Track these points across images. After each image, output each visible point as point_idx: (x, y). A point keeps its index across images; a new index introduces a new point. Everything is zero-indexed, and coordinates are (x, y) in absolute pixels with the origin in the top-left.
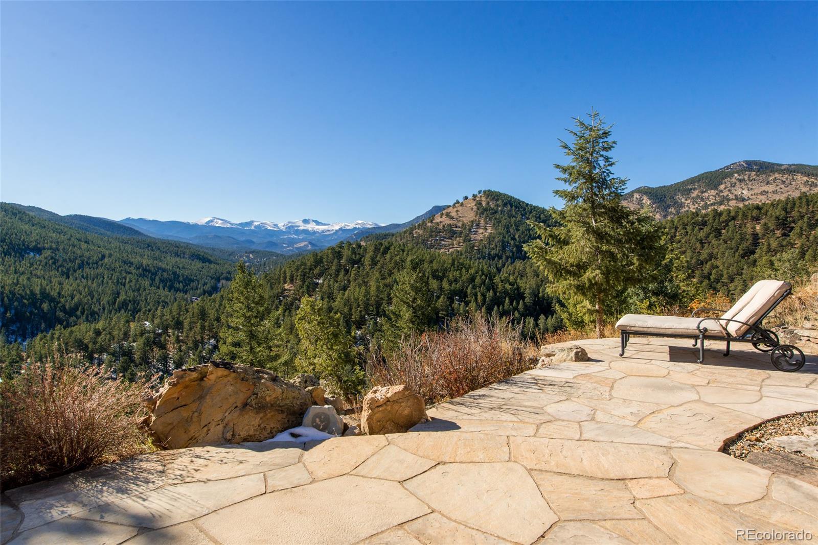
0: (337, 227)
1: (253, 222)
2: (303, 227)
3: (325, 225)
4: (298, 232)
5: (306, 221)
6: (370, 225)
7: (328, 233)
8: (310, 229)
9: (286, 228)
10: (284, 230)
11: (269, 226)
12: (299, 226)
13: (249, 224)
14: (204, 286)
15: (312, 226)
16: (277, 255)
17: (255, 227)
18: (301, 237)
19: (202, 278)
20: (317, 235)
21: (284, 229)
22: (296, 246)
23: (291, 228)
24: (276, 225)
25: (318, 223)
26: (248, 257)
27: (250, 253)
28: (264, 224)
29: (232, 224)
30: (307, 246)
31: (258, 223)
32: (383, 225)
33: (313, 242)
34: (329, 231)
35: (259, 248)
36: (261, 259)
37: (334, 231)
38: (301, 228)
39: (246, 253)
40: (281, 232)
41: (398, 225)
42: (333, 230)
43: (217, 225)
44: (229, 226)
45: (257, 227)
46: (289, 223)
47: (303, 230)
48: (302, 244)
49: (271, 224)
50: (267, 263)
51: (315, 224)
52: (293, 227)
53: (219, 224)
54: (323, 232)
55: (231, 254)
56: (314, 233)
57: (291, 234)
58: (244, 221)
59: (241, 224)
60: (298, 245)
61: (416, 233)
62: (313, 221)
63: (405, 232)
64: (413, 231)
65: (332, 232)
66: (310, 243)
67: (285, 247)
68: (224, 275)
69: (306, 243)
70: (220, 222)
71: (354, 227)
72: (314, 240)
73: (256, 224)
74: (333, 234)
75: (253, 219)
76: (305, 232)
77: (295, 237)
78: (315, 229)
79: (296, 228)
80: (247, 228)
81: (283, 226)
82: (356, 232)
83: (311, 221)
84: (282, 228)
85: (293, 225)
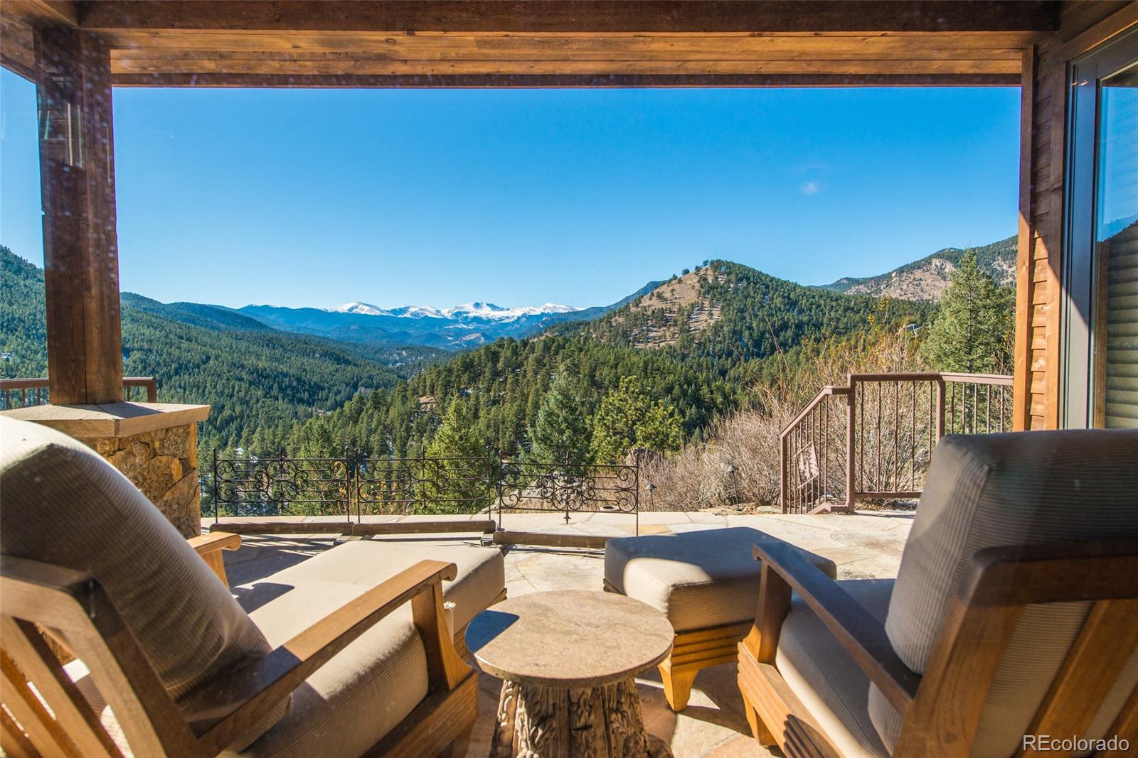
0: (519, 313)
1: (409, 308)
2: (474, 313)
3: (502, 310)
4: (468, 320)
5: (478, 306)
7: (506, 321)
8: (484, 316)
9: (452, 315)
10: (450, 318)
11: (430, 312)
12: (468, 313)
13: (404, 310)
14: (336, 395)
15: (487, 312)
16: (438, 351)
17: (412, 314)
18: (471, 327)
19: (335, 385)
20: (493, 323)
22: (464, 339)
23: (459, 316)
24: (438, 312)
25: (493, 307)
26: (400, 354)
27: (403, 349)
28: (424, 310)
29: (382, 312)
30: (479, 338)
31: (416, 309)
32: (579, 310)
33: (487, 333)
34: (508, 318)
35: (417, 343)
36: (417, 358)
37: (516, 318)
38: (471, 315)
39: (398, 349)
40: (445, 321)
41: (601, 309)
42: (513, 317)
43: (363, 313)
44: (378, 313)
45: (415, 314)
46: (456, 308)
47: (474, 316)
48: (473, 337)
49: (432, 310)
50: (422, 364)
51: (489, 309)
52: (461, 313)
53: (365, 310)
54: (501, 319)
55: (380, 350)
56: (489, 321)
57: (459, 323)
58: (397, 307)
59: (394, 311)
60: (468, 338)
61: (616, 321)
62: (488, 305)
64: (612, 319)
65: (512, 320)
66: (483, 335)
67: (450, 341)
68: (364, 381)
69: (478, 335)
70: (367, 308)
71: (542, 313)
72: (488, 330)
73: (412, 310)
74: (514, 322)
75: (408, 304)
76: (477, 319)
77: (464, 326)
78: (490, 316)
79: (465, 315)
80: (402, 316)
81: (449, 313)
82: (544, 319)
83: (485, 305)
84: (448, 315)
85: (461, 311)
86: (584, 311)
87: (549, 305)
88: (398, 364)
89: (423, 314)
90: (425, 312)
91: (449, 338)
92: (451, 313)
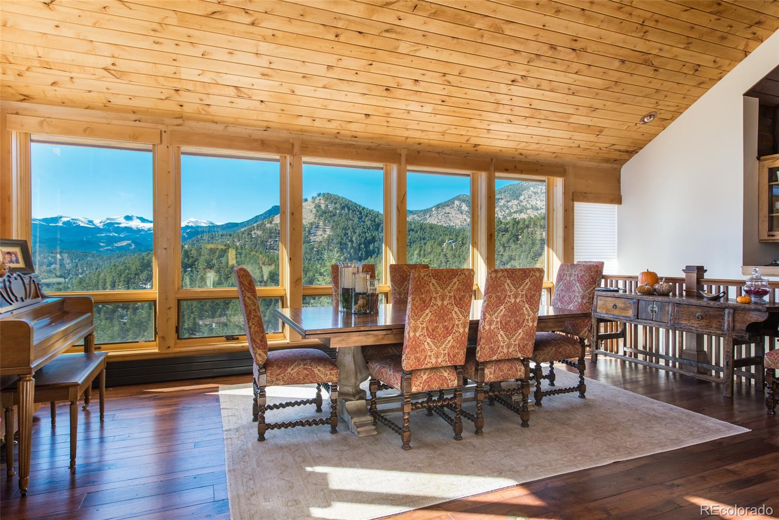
1: (61, 217)
2: (124, 224)
4: (119, 230)
5: (128, 218)
6: (205, 223)
8: (134, 227)
9: (104, 225)
10: (101, 227)
11: (82, 222)
12: (120, 224)
13: (56, 220)
15: (137, 224)
16: (92, 255)
17: (64, 223)
18: (122, 236)
20: (143, 233)
21: (101, 226)
22: (116, 245)
23: (111, 226)
24: (91, 222)
25: (143, 220)
27: (57, 252)
28: (75, 220)
30: (130, 245)
31: (68, 219)
32: (219, 224)
33: (138, 241)
36: (72, 260)
38: (122, 225)
39: (52, 252)
40: (97, 230)
41: (235, 224)
45: (67, 223)
46: (107, 219)
47: (125, 227)
48: (124, 243)
49: (84, 220)
50: (79, 264)
51: (139, 221)
56: (139, 230)
57: (110, 232)
58: (49, 217)
59: (46, 220)
60: (119, 244)
61: (255, 233)
62: (137, 218)
63: (243, 233)
64: (251, 231)
66: (133, 242)
67: (102, 247)
69: (129, 242)
71: (186, 226)
72: (138, 238)
73: (65, 219)
75: (60, 215)
76: (128, 229)
77: (116, 235)
78: (139, 227)
79: (116, 226)
80: (54, 225)
81: (100, 223)
82: (188, 231)
83: (135, 218)
84: (99, 224)
85: (112, 222)
86: (222, 225)
87: (193, 220)
88: (53, 265)
89: (74, 223)
90: (78, 222)
91: (102, 244)
92: (102, 224)
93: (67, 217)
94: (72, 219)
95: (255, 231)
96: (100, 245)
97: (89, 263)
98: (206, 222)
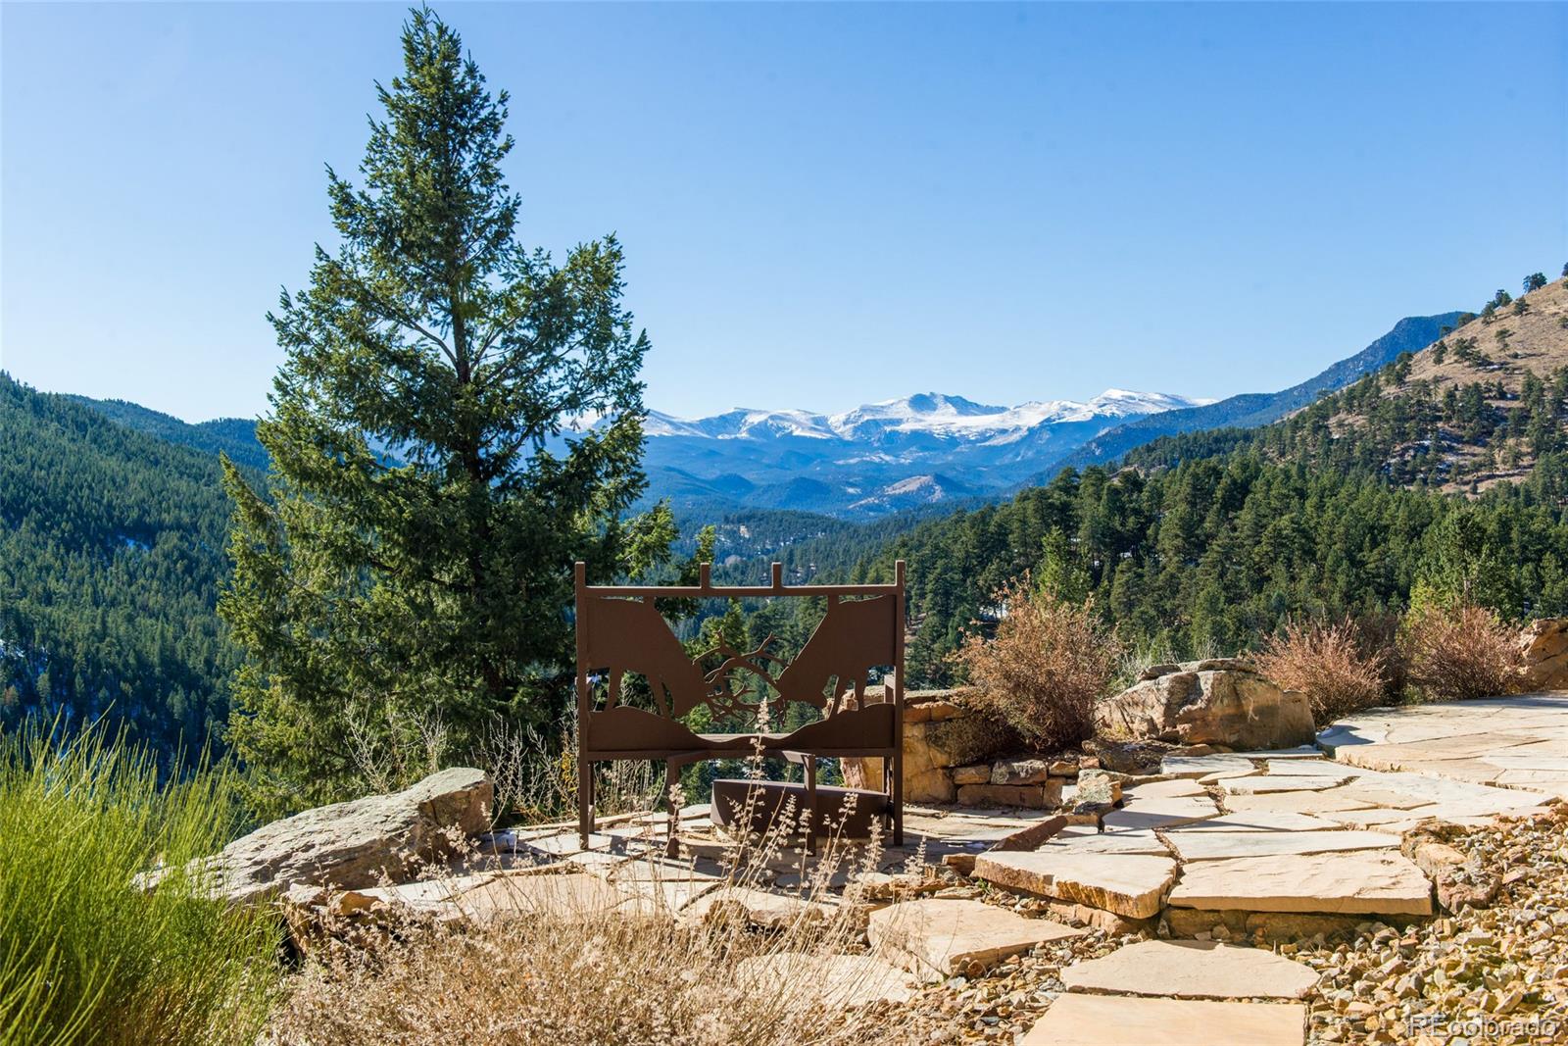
0: (1032, 419)
1: (744, 413)
2: (911, 422)
3: (988, 410)
4: (894, 442)
5: (922, 403)
6: (1154, 403)
7: (1000, 441)
8: (938, 430)
9: (856, 429)
10: (848, 437)
11: (799, 424)
12: (899, 422)
13: (731, 421)
15: (945, 420)
16: (829, 526)
17: (752, 431)
18: (905, 460)
20: (963, 448)
21: (846, 433)
22: (889, 491)
23: (873, 430)
24: (820, 422)
25: (963, 406)
26: (733, 535)
27: (740, 521)
28: (781, 419)
29: (677, 426)
30: (929, 489)
31: (762, 418)
32: (1203, 402)
33: (950, 474)
34: (1004, 431)
35: (767, 504)
36: (777, 542)
37: (1024, 433)
38: (905, 428)
39: (727, 520)
40: (841, 445)
41: (1263, 401)
42: (1017, 429)
45: (759, 430)
46: (864, 410)
47: (914, 431)
48: (912, 485)
49: (802, 418)
50: (797, 554)
51: (952, 410)
52: (876, 423)
54: (984, 436)
56: (952, 441)
57: (874, 451)
58: (716, 414)
59: (706, 424)
60: (899, 489)
61: (1340, 425)
62: (947, 399)
63: (1296, 425)
64: (1326, 418)
65: (1015, 437)
66: (940, 479)
67: (852, 498)
69: (925, 479)
71: (1096, 417)
72: (951, 466)
73: (754, 419)
74: (1017, 444)
75: (743, 406)
76: (921, 439)
77: (887, 458)
78: (954, 429)
79: (888, 429)
80: (727, 437)
81: (845, 423)
82: (1102, 433)
83: (939, 401)
84: (842, 429)
85: (878, 417)
86: (1215, 406)
87: (1117, 394)
88: (731, 560)
89: (779, 429)
90: (786, 424)
91: (851, 490)
92: (851, 426)
93: (760, 412)
94: (772, 417)
95: (1342, 415)
96: (845, 494)
97: (822, 548)
98: (1158, 397)
